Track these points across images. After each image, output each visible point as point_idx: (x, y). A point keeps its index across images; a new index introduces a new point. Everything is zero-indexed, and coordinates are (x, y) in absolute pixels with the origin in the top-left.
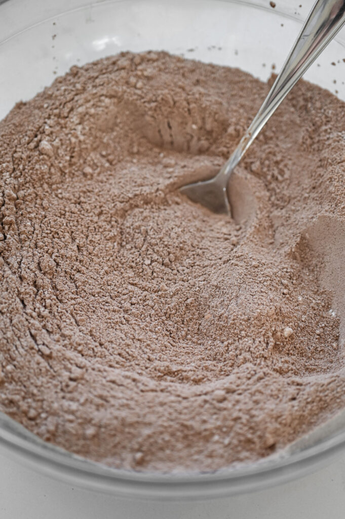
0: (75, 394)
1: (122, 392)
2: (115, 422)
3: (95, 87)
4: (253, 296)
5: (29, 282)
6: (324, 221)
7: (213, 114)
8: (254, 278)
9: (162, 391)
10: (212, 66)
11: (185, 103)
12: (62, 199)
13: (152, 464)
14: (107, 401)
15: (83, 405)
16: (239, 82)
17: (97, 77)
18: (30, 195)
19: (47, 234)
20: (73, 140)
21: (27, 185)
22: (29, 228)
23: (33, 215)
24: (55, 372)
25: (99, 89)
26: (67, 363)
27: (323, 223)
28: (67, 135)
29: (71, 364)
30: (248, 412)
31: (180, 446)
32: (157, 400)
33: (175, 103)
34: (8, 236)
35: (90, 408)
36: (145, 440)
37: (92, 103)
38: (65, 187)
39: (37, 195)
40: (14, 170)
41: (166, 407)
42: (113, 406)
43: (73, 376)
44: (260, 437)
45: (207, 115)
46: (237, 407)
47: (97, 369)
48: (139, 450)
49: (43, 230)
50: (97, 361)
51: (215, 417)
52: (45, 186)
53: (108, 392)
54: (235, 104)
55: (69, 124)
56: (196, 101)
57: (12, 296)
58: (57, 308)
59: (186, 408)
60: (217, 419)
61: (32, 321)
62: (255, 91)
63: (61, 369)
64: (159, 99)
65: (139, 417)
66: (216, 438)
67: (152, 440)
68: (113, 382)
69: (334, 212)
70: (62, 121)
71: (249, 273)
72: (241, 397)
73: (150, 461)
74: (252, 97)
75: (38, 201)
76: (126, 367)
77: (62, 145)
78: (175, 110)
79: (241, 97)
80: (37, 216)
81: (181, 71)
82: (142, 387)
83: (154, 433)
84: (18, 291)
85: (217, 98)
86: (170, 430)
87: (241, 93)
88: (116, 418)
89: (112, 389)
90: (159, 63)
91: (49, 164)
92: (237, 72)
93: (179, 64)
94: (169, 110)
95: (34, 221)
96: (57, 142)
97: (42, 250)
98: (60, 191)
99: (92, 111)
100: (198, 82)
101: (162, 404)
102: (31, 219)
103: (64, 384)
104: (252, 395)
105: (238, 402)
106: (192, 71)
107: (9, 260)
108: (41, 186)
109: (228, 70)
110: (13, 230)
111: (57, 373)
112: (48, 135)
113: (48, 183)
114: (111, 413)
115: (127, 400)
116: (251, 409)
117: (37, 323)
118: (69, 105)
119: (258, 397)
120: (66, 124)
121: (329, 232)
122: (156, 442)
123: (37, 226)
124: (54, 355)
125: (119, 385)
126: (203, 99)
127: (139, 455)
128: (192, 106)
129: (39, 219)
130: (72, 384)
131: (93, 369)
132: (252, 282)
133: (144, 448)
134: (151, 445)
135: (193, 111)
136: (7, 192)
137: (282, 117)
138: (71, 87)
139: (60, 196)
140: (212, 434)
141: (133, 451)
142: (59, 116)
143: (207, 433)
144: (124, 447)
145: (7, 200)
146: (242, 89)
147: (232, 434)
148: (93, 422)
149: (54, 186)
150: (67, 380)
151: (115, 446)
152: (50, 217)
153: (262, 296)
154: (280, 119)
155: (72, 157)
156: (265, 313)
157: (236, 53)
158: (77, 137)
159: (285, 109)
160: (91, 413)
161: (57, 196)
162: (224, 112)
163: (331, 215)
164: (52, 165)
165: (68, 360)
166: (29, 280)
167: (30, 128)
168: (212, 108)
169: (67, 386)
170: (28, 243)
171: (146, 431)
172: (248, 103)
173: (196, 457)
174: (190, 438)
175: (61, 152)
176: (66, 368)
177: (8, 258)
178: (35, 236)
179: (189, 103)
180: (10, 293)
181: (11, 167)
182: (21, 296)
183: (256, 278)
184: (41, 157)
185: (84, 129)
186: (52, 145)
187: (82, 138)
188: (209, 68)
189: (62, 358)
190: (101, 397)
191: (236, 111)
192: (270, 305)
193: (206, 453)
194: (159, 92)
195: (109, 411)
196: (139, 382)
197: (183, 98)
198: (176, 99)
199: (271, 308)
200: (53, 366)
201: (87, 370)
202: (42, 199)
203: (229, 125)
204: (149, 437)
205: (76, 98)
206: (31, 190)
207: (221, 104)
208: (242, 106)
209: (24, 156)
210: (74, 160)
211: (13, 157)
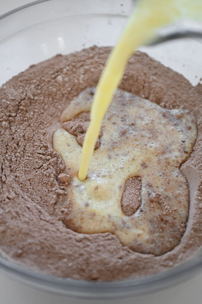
0: (6, 206)
1: (30, 215)
2: (16, 228)
3: (99, 58)
4: (130, 194)
5: (16, 142)
6: (188, 169)
7: (155, 93)
8: (135, 185)
9: (52, 223)
10: (169, 69)
11: (143, 82)
12: (56, 108)
13: (25, 259)
14: (19, 216)
15: (6, 213)
16: (179, 82)
17: (102, 54)
18: (40, 100)
19: (39, 122)
20: (76, 81)
21: (41, 95)
22: (30, 116)
23: (36, 110)
24: (3, 191)
25: (101, 60)
26: (11, 189)
27: (187, 170)
28: (74, 77)
29: (13, 190)
30: (90, 253)
31: (44, 256)
32: (46, 227)
33: (137, 80)
34: (18, 116)
35: (9, 216)
36: (27, 245)
37: (94, 66)
38: (61, 103)
39: (44, 101)
40: (38, 85)
41: (48, 232)
42: (21, 220)
43: (10, 197)
44: (90, 271)
45: (152, 92)
46: (86, 249)
47: (24, 199)
48: (22, 249)
49: (38, 119)
50: (27, 195)
51: (71, 248)
52: (50, 99)
53: (23, 212)
54: (171, 92)
55: (78, 72)
56: (150, 83)
57: (3, 145)
58: (20, 159)
59: (57, 237)
60: (71, 250)
61: (6, 161)
62: (185, 89)
63: (6, 191)
64: (130, 75)
65: (30, 231)
66: (65, 260)
67: (30, 246)
68: (28, 208)
69: (195, 167)
70: (74, 70)
71: (135, 182)
72: (92, 245)
73: (24, 257)
74: (182, 92)
75: (43, 105)
76: (41, 204)
77: (69, 81)
78: (136, 84)
79: (177, 89)
80: (38, 112)
81: (149, 66)
82: (42, 217)
83: (33, 243)
84: (8, 144)
85: (161, 85)
86: (43, 245)
87: (177, 88)
88: (18, 227)
89: (25, 211)
90: (139, 58)
91: (58, 88)
92: (181, 76)
93: (150, 62)
94: (133, 83)
95: (35, 114)
96: (66, 79)
97: (31, 128)
98: (57, 104)
99: (93, 70)
100: (155, 74)
101: (47, 230)
102: (34, 112)
103: (3, 199)
104: (99, 246)
105: (88, 246)
106: (156, 68)
107: (12, 128)
108: (49, 98)
109: (177, 74)
110: (22, 114)
111: (3, 192)
112: (64, 74)
113: (53, 98)
114: (17, 223)
115: (29, 219)
116: (93, 253)
117: (8, 164)
118: (82, 63)
119: (101, 248)
120: (76, 71)
121: (189, 177)
122: (32, 248)
123: (35, 116)
124: (7, 182)
125: (30, 211)
126: (153, 83)
127: (20, 251)
128: (146, 84)
129: (39, 113)
130: (7, 200)
131: (22, 197)
132: (133, 187)
133: (25, 249)
134: (29, 249)
135: (145, 87)
136: (28, 94)
137: (194, 107)
138: (87, 54)
139: (56, 106)
140: (64, 257)
141: (19, 248)
142: (74, 66)
143: (61, 255)
144: (15, 244)
145: (26, 98)
146: (179, 86)
147: (75, 262)
148: (7, 224)
149: (55, 101)
150: (6, 197)
151: (11, 242)
152: (45, 114)
153: (135, 196)
154: (193, 108)
155: (72, 89)
156: (131, 206)
157: (184, 66)
158: (78, 80)
159: (198, 104)
160: (8, 219)
161: (54, 105)
162: (163, 94)
163: (193, 167)
164: (59, 90)
165: (12, 188)
166: (16, 141)
167: (57, 67)
168: (156, 89)
169: (4, 200)
170: (25, 123)
171: (30, 240)
172: (179, 94)
173: (49, 266)
174: (51, 254)
175: (67, 85)
176: (9, 191)
177: (12, 126)
178: (32, 120)
179: (145, 83)
180: (3, 143)
181: (38, 83)
182: (8, 147)
183: (137, 186)
184: (55, 84)
185: (84, 77)
186: (63, 80)
187: (81, 82)
188: (166, 69)
189: (10, 185)
190: (17, 213)
191: (170, 96)
192: (136, 203)
193: (56, 266)
194: (131, 72)
195: (17, 221)
196: (42, 214)
197: (142, 79)
198: (139, 78)
199: (136, 205)
200: (3, 188)
201: (18, 197)
202: (45, 105)
203: (162, 102)
204: (30, 244)
205: (87, 60)
206: (42, 98)
207: (162, 89)
208: (175, 94)
209: (46, 80)
210: (72, 91)
211: (41, 78)
